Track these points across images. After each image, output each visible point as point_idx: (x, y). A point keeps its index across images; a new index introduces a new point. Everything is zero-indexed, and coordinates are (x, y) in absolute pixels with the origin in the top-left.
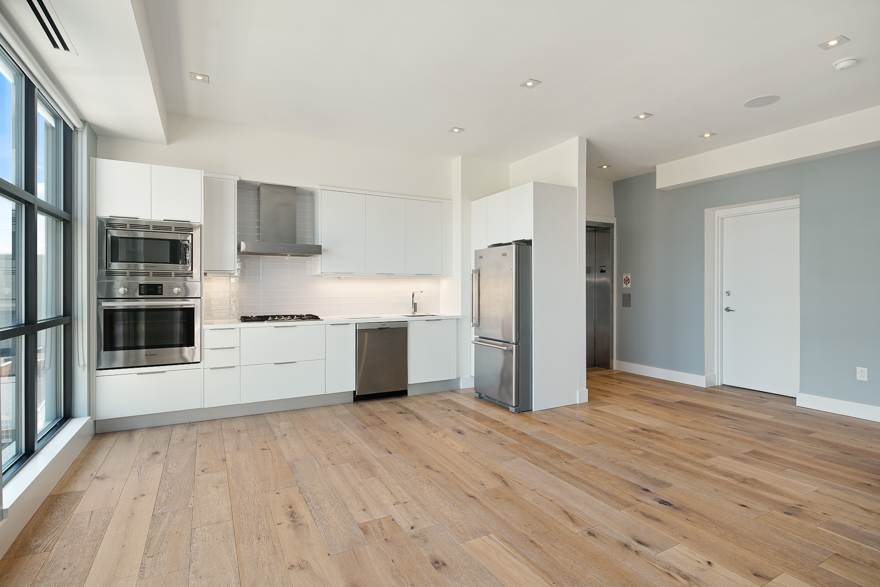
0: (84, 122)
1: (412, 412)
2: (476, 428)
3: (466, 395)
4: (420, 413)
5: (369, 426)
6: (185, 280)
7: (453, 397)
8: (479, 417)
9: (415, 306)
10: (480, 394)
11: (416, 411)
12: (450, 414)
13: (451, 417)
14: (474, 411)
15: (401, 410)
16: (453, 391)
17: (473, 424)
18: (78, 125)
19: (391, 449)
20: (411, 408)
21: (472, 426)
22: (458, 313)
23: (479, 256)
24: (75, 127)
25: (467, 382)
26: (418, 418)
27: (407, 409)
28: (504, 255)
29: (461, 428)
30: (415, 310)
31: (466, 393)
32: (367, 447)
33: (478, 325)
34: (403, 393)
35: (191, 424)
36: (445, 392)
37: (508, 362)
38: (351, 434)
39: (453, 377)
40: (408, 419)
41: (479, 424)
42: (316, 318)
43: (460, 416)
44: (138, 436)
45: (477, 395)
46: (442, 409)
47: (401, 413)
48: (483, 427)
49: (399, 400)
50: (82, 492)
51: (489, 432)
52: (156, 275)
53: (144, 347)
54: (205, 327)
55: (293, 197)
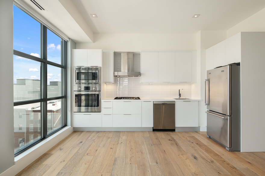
1: (174, 140)
2: (205, 157)
3: (203, 135)
4: (179, 142)
5: (154, 145)
6: (96, 85)
7: (196, 136)
8: (208, 150)
9: (180, 95)
10: (209, 137)
11: (177, 140)
12: (192, 145)
13: (193, 147)
14: (205, 145)
15: (170, 138)
16: (196, 132)
17: (203, 153)
18: (68, 40)
19: (158, 161)
20: (175, 138)
21: (203, 155)
22: (199, 98)
23: (209, 73)
24: (67, 41)
25: (204, 128)
26: (176, 144)
27: (173, 138)
28: (222, 71)
29: (196, 155)
30: (180, 96)
31: (203, 134)
32: (149, 157)
33: (208, 104)
34: (173, 130)
35: (98, 132)
36: (193, 132)
37: (225, 125)
38: (145, 148)
39: (197, 126)
40: (172, 144)
41: (207, 154)
42: (139, 98)
43: (197, 147)
44: (83, 134)
45: (208, 136)
46: (189, 141)
47: (170, 140)
48: (209, 157)
49: (171, 133)
50: (53, 154)
51: (212, 162)
52: (88, 84)
53: (85, 106)
54: (102, 101)
55: (131, 56)
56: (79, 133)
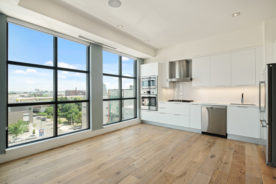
0: (138, 58)
27: (214, 142)
30: (242, 102)
32: (173, 145)
34: (224, 137)
38: (178, 141)
47: (208, 142)
52: (150, 89)
53: (148, 105)
54: (158, 102)
55: (184, 63)
56: (143, 124)
